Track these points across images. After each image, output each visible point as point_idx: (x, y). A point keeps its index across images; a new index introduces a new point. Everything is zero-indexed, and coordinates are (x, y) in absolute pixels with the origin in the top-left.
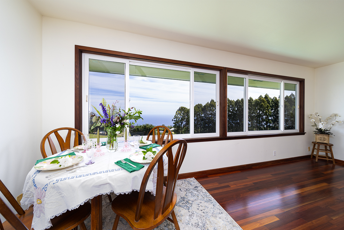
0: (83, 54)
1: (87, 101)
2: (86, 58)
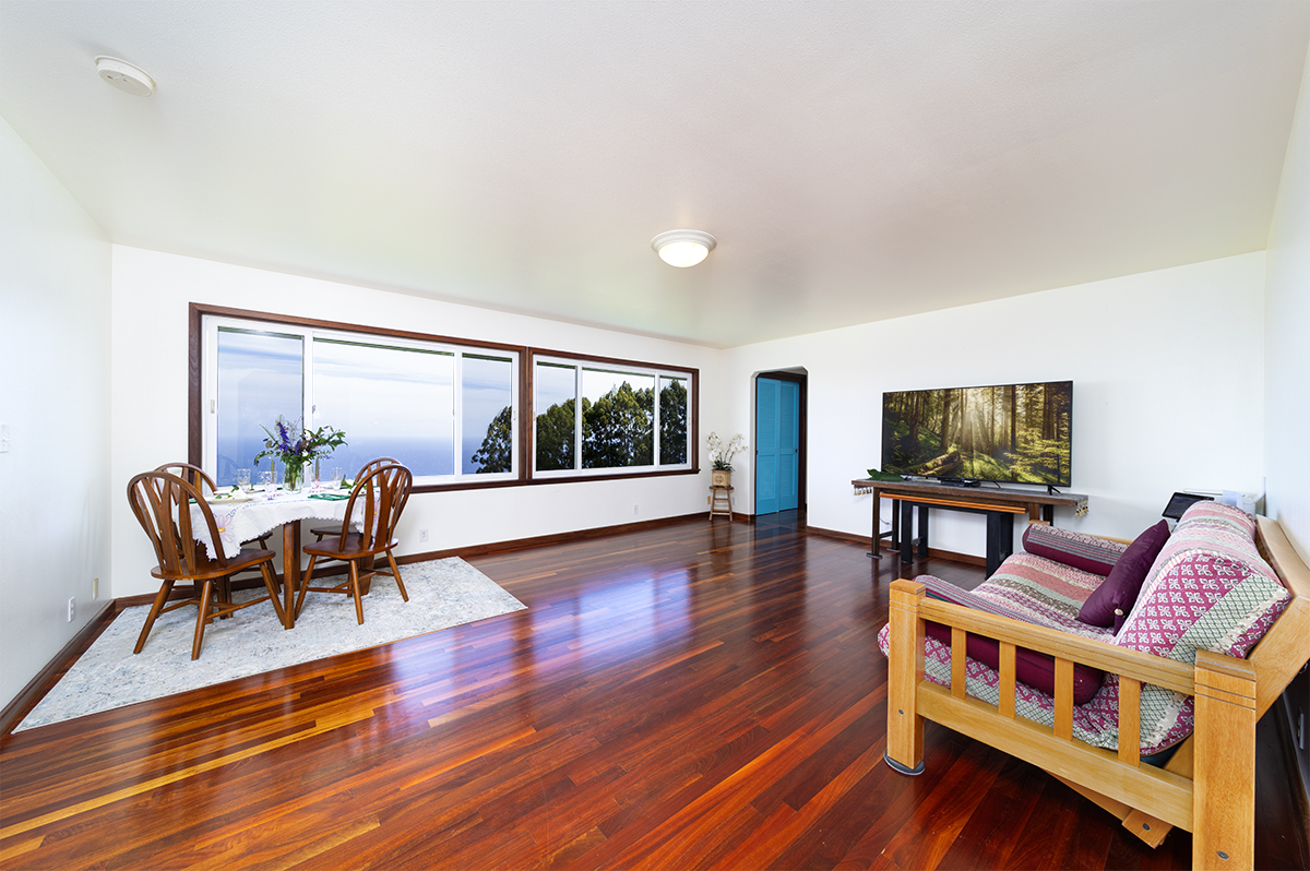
0: (204, 317)
1: (213, 412)
2: (210, 324)
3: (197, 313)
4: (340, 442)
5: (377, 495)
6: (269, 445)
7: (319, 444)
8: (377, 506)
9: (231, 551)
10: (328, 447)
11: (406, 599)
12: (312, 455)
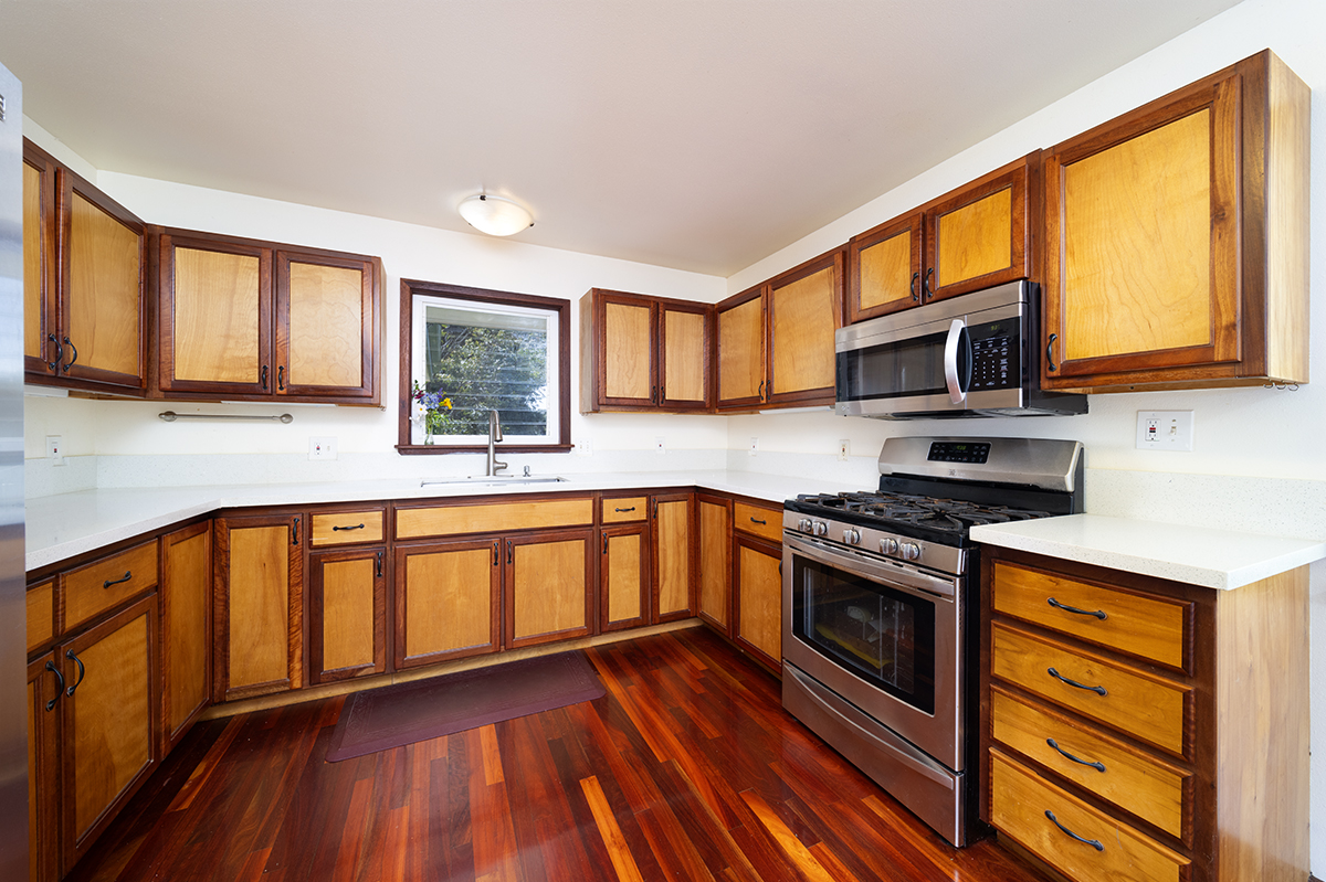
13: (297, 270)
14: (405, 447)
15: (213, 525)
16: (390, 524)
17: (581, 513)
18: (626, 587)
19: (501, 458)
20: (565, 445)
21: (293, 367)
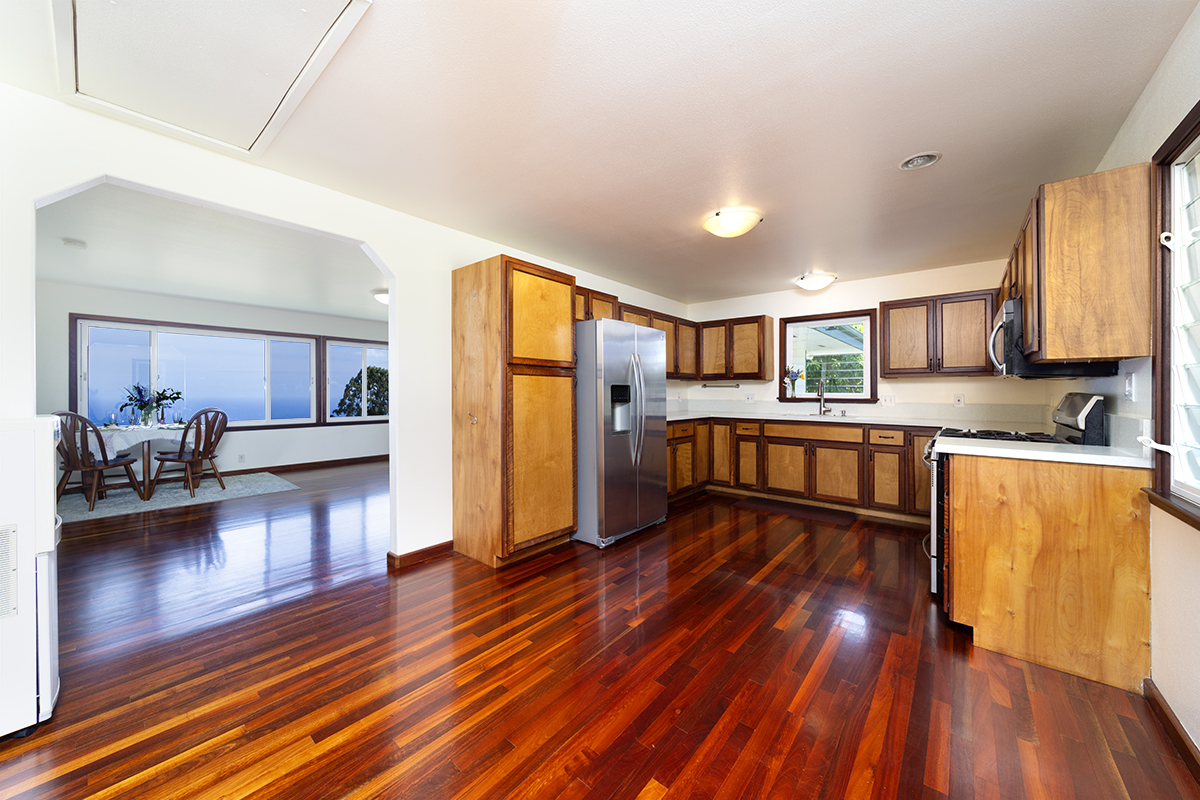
0: (79, 320)
1: (85, 379)
3: (74, 319)
4: (179, 398)
5: (203, 427)
6: (131, 399)
7: (163, 399)
8: (203, 434)
9: (111, 456)
10: (170, 401)
11: (224, 488)
12: (159, 406)
13: (736, 328)
14: (783, 398)
15: (710, 422)
16: (762, 429)
17: (856, 436)
18: (888, 484)
19: (829, 405)
20: (874, 399)
21: (735, 367)
